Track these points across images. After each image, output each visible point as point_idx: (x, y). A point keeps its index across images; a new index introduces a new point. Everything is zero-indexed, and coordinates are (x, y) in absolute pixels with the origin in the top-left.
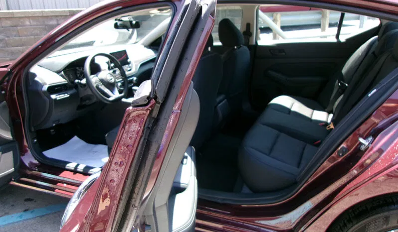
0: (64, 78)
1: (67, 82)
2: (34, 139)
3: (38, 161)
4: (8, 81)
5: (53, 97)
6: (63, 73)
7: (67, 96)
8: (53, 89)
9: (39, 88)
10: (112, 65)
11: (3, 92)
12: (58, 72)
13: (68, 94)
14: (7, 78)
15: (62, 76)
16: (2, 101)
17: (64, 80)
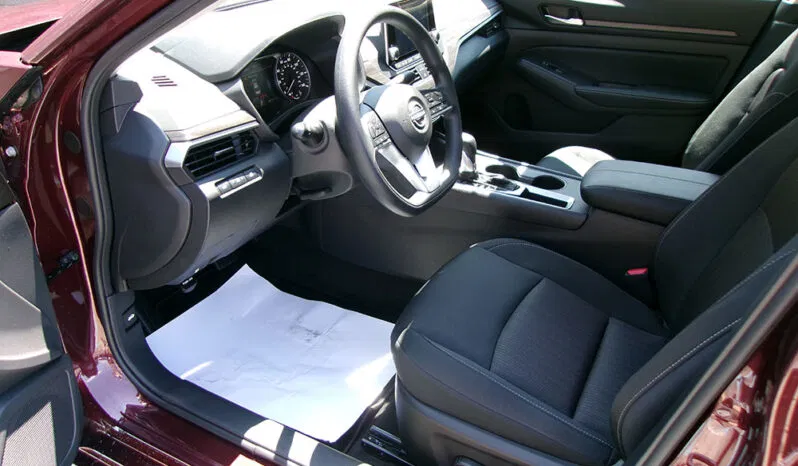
0: (244, 107)
1: (256, 124)
2: (126, 312)
3: (145, 398)
4: (27, 111)
5: (209, 189)
6: (239, 85)
7: (253, 178)
8: (208, 157)
9: (153, 155)
10: (394, 50)
11: (11, 151)
12: (222, 81)
13: (259, 173)
14: (22, 100)
15: (236, 97)
16: (9, 205)
17: (244, 116)
